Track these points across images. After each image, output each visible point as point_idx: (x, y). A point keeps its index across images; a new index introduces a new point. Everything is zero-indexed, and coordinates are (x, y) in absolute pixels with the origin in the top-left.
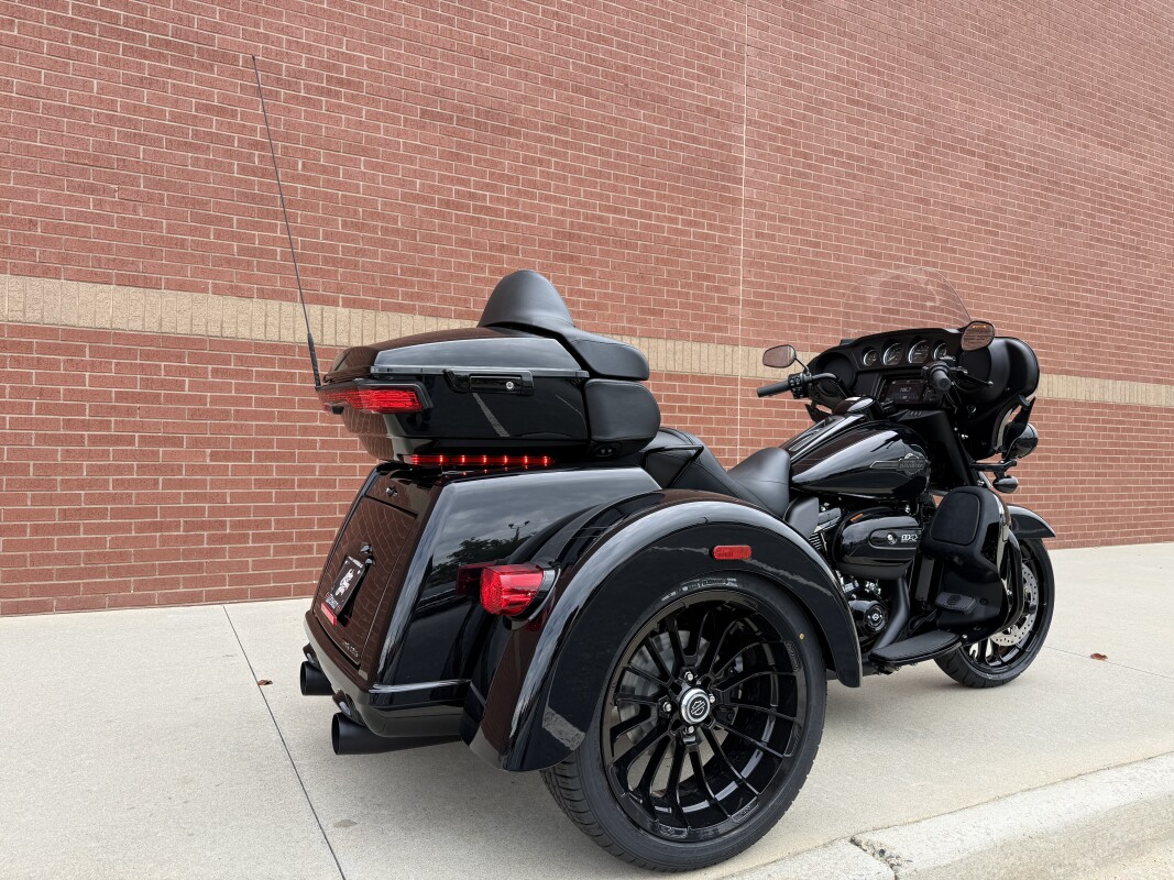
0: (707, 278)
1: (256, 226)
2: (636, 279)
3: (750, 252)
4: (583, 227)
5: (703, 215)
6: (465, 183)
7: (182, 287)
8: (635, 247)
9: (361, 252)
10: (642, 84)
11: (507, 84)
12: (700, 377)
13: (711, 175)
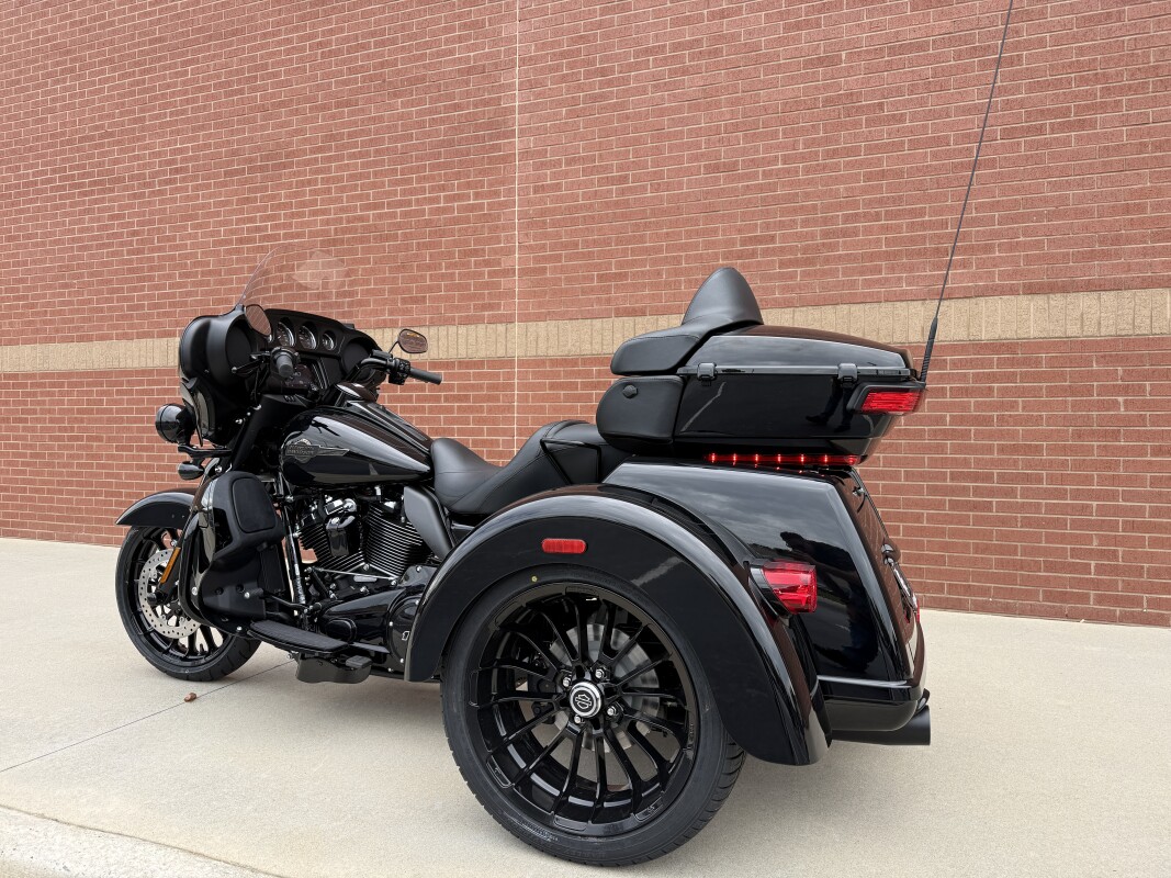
0: (475, 253)
1: (134, 289)
2: (398, 269)
3: (526, 212)
4: (345, 231)
5: (468, 185)
6: (252, 220)
7: (102, 338)
8: (395, 237)
9: (189, 294)
10: (399, 72)
11: (281, 125)
12: (468, 362)
13: (477, 137)
